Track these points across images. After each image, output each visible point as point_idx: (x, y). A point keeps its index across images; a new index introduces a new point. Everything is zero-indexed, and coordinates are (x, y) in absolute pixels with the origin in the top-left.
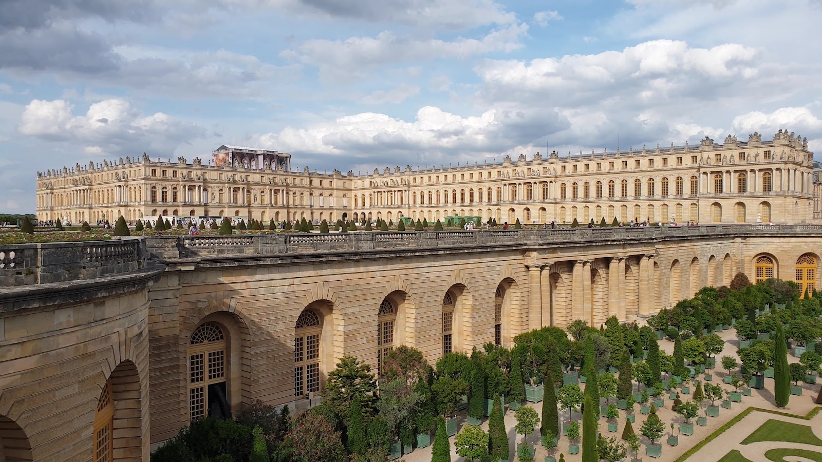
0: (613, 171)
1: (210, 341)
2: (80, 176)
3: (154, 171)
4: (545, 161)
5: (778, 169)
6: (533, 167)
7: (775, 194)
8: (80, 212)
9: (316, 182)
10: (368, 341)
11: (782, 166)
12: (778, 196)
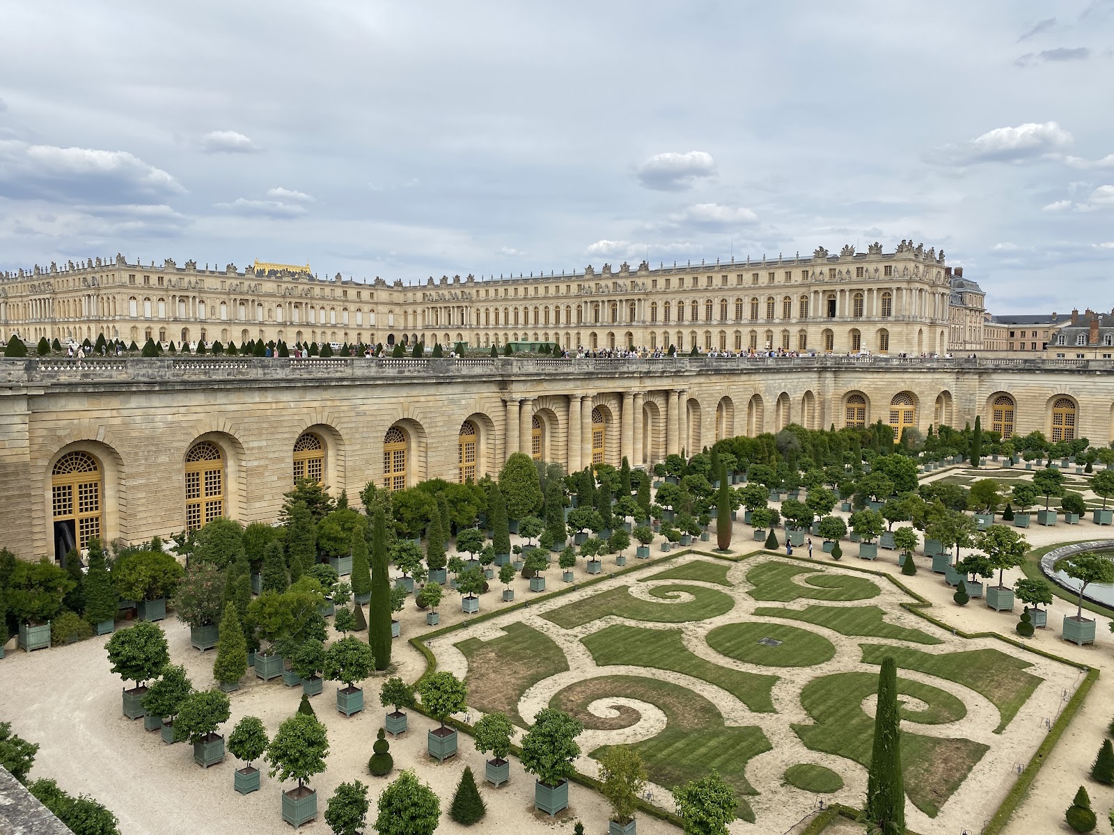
0: (711, 288)
1: (80, 471)
2: (39, 282)
3: (132, 277)
4: (633, 274)
5: (898, 289)
6: (620, 282)
7: (894, 319)
8: (40, 329)
9: (352, 293)
10: (279, 479)
11: (904, 285)
12: (897, 321)
